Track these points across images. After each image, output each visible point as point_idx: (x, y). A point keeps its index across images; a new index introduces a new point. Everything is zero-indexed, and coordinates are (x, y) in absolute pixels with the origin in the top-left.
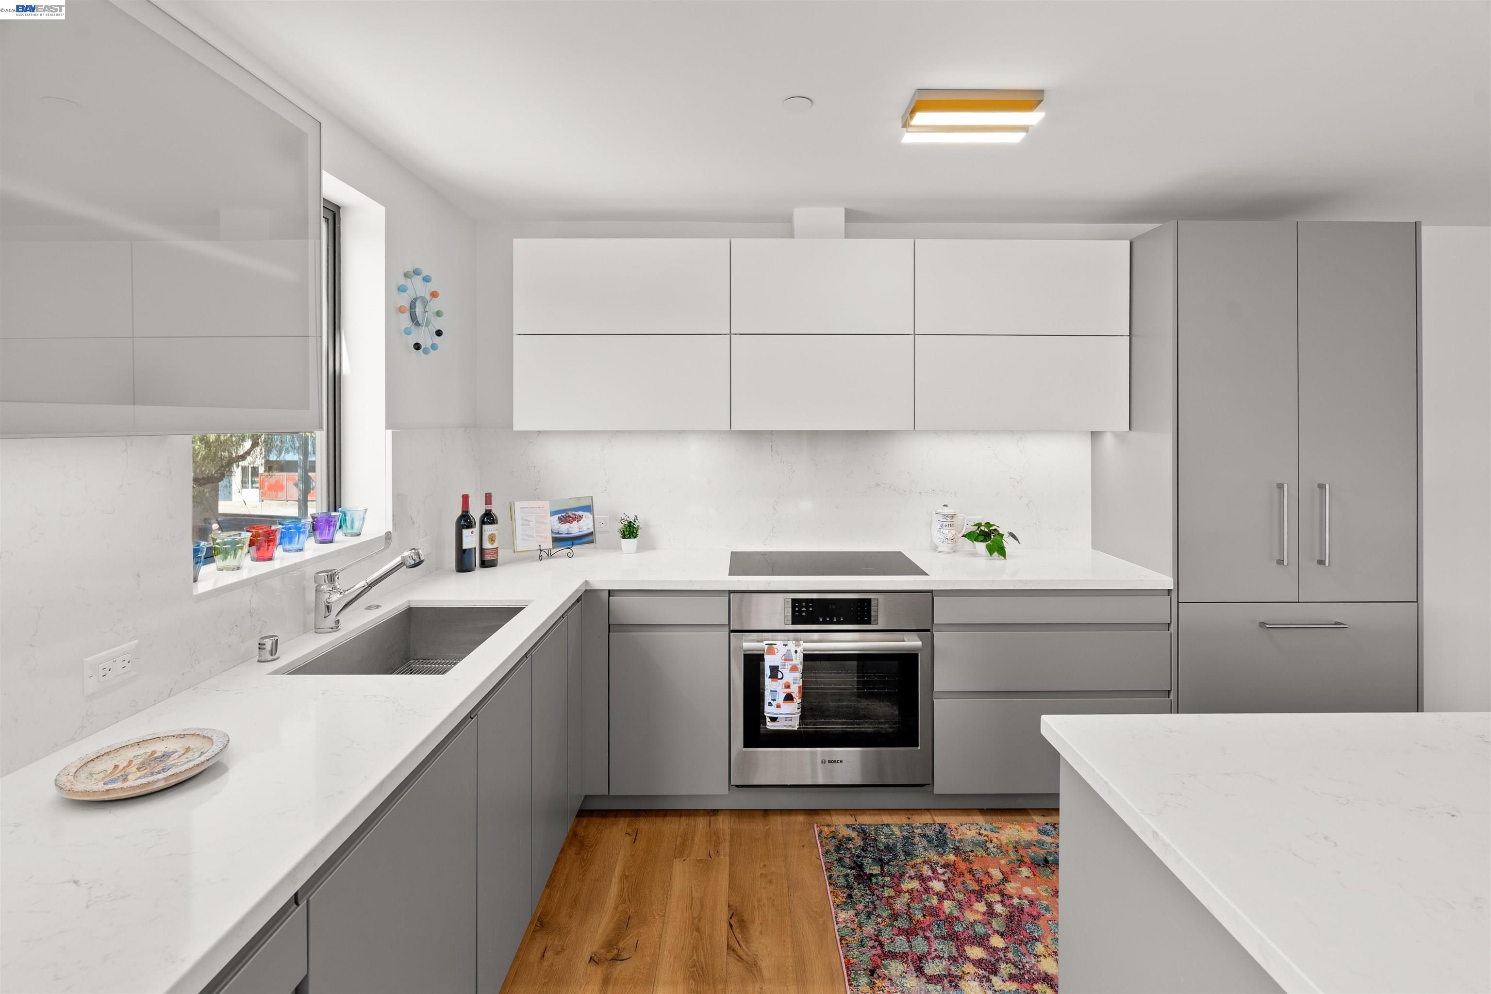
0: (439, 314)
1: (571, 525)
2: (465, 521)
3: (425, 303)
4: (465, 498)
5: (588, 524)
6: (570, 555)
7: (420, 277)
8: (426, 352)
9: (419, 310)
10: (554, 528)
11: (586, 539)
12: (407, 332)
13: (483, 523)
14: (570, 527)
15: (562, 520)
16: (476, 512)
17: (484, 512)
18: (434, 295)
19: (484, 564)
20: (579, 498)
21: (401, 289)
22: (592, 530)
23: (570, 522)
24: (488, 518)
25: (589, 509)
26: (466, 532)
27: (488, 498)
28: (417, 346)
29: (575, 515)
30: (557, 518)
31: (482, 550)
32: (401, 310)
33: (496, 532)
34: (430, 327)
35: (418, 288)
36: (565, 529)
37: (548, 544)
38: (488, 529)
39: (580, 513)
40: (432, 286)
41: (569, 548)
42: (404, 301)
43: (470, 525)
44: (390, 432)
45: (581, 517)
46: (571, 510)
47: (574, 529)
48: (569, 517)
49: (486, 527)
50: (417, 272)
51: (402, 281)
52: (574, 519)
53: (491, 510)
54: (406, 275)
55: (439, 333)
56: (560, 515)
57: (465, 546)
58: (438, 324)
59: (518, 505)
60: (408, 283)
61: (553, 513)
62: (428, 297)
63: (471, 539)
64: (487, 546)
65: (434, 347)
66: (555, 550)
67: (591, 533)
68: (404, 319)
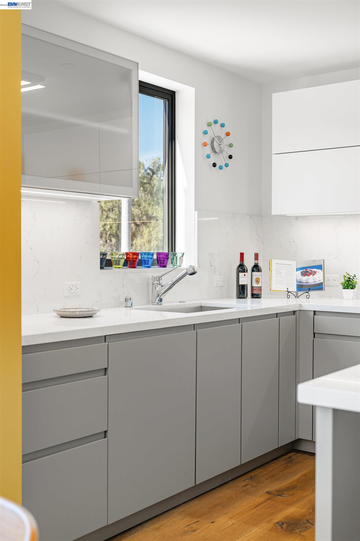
0: (231, 145)
1: (309, 277)
2: (242, 268)
3: (221, 140)
4: (242, 255)
5: (319, 277)
6: (308, 297)
7: (218, 125)
8: (221, 168)
9: (215, 144)
10: (298, 278)
11: (319, 287)
12: (208, 157)
13: (253, 271)
14: (308, 279)
15: (304, 274)
16: (249, 263)
17: (253, 265)
18: (228, 134)
19: (254, 296)
20: (314, 261)
21: (205, 133)
22: (322, 281)
23: (309, 275)
24: (256, 268)
25: (320, 267)
26: (241, 275)
27: (256, 256)
28: (214, 165)
29: (312, 271)
30: (300, 273)
31: (252, 287)
32: (205, 145)
33: (260, 277)
34: (224, 153)
35: (216, 130)
36: (304, 279)
37: (294, 288)
38: (256, 274)
39: (315, 270)
40: (226, 129)
41: (307, 292)
42: (207, 139)
43: (245, 271)
44: (196, 212)
45: (315, 272)
46: (309, 267)
47: (311, 280)
48: (308, 272)
49: (255, 273)
50: (216, 122)
51: (206, 128)
52: (311, 274)
53: (258, 264)
54: (209, 125)
55: (230, 157)
56: (302, 271)
57: (241, 283)
58: (230, 151)
59: (274, 262)
60: (209, 129)
61: (297, 270)
62: (223, 136)
63: (244, 279)
64: (255, 285)
65: (227, 165)
66: (300, 293)
67: (322, 283)
68: (208, 150)
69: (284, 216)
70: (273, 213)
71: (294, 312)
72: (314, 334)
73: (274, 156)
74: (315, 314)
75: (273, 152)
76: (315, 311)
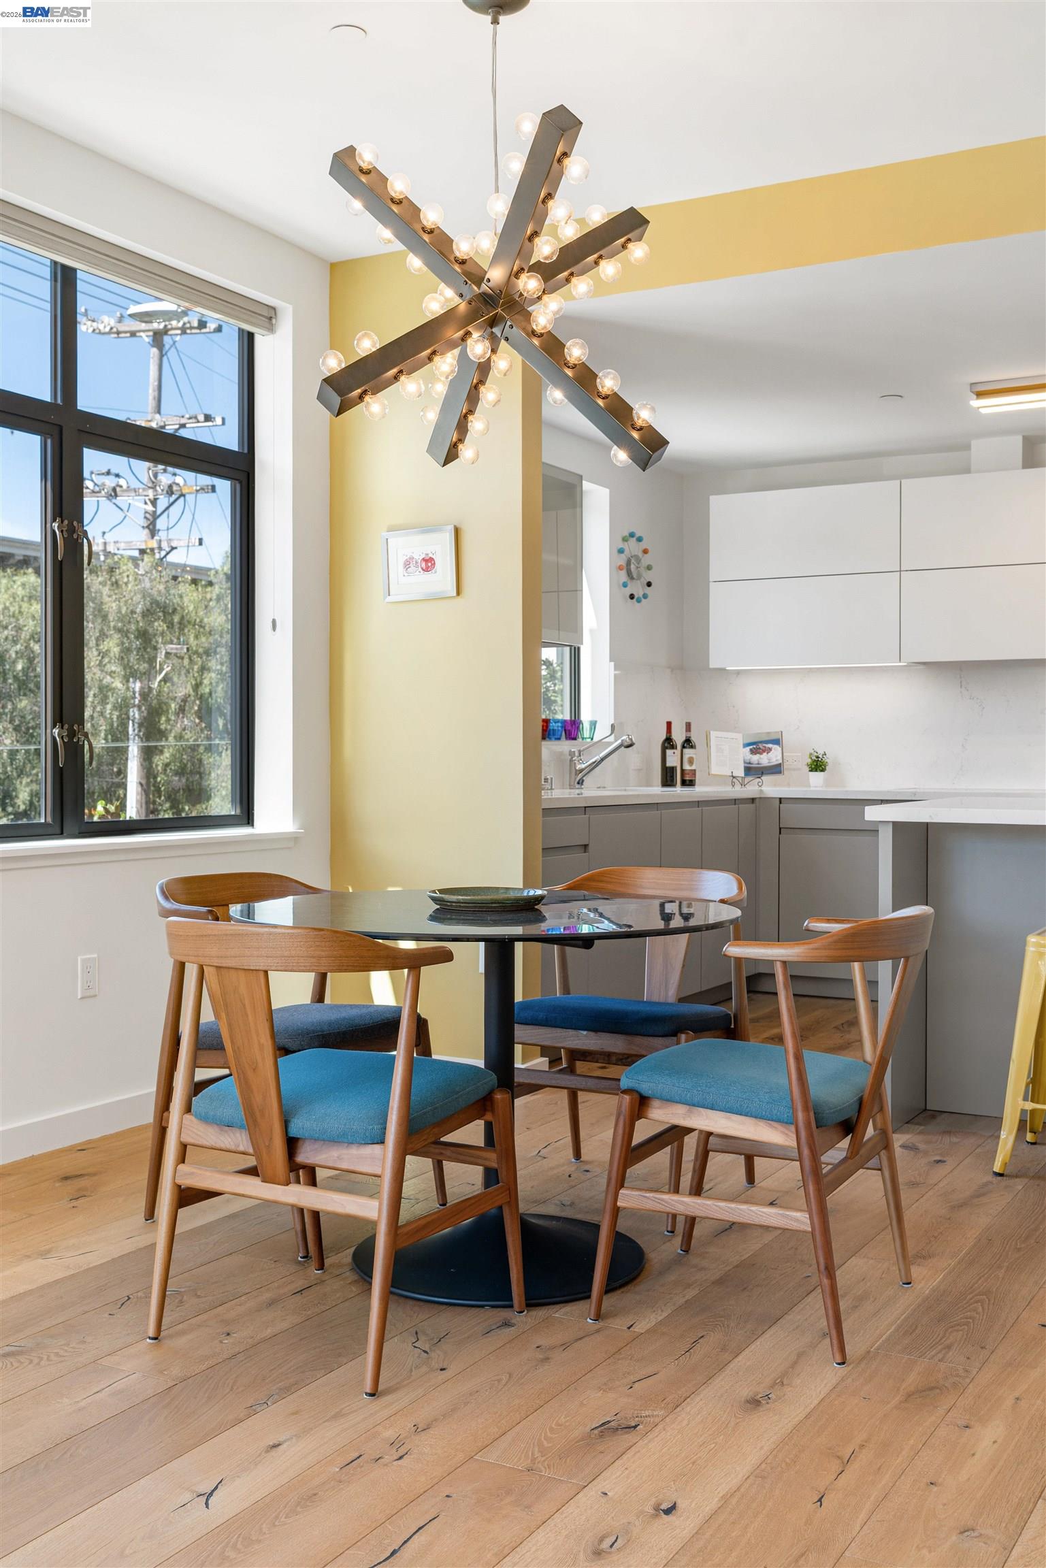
0: (649, 568)
1: (762, 756)
2: (668, 743)
3: (638, 560)
4: (669, 724)
5: (776, 756)
6: (760, 784)
7: (635, 539)
8: (639, 601)
9: (632, 567)
10: (746, 758)
11: (776, 769)
12: (625, 585)
13: (683, 747)
14: (760, 758)
15: (753, 752)
16: (678, 737)
17: (684, 739)
18: (645, 551)
19: (684, 783)
20: (768, 733)
21: (621, 551)
22: (781, 761)
23: (761, 754)
24: (688, 743)
25: (777, 742)
26: (669, 752)
27: (688, 727)
28: (632, 597)
29: (765, 747)
30: (749, 750)
31: (683, 771)
32: (620, 568)
33: (694, 756)
34: (642, 579)
35: (633, 547)
36: (755, 758)
37: (740, 772)
38: (688, 752)
39: (770, 746)
40: (643, 545)
41: (759, 778)
42: (622, 560)
43: (673, 747)
45: (770, 749)
46: (761, 742)
47: (764, 760)
48: (760, 748)
49: (686, 751)
50: (632, 535)
51: (621, 545)
52: (764, 751)
53: (690, 737)
54: (624, 539)
55: (649, 584)
56: (751, 747)
57: (667, 764)
58: (648, 576)
59: (713, 734)
60: (625, 546)
61: (746, 745)
62: (640, 554)
63: (673, 759)
64: (687, 767)
65: (645, 596)
66: (747, 780)
67: (780, 764)
68: (623, 576)
69: (723, 670)
70: (711, 666)
71: (753, 800)
72: (780, 829)
73: (712, 585)
74: (780, 803)
75: (711, 580)
76: (780, 799)
